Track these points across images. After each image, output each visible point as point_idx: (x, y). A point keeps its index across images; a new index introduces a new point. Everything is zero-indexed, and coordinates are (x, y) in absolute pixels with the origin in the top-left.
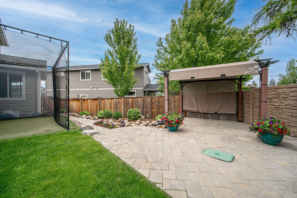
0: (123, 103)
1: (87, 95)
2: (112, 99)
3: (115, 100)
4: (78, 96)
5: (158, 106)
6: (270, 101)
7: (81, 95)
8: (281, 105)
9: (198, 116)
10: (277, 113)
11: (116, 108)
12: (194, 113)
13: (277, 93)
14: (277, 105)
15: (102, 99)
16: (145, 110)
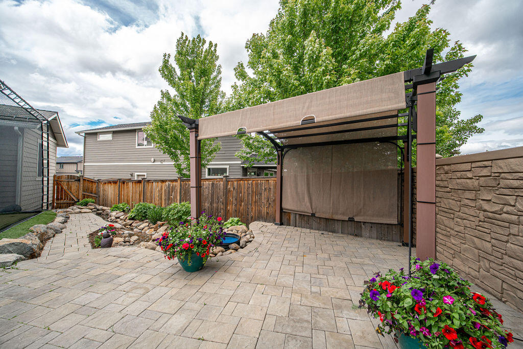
0: (179, 190)
1: (145, 174)
2: (163, 181)
3: (167, 183)
4: (132, 175)
5: (238, 199)
6: (473, 195)
7: (136, 174)
8: (505, 210)
9: (314, 224)
10: (493, 235)
11: (169, 199)
12: (306, 218)
13: (493, 175)
14: (493, 210)
15: (149, 181)
16: (215, 205)
